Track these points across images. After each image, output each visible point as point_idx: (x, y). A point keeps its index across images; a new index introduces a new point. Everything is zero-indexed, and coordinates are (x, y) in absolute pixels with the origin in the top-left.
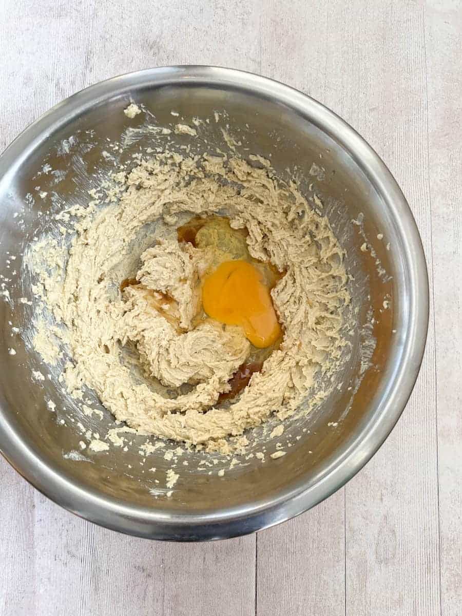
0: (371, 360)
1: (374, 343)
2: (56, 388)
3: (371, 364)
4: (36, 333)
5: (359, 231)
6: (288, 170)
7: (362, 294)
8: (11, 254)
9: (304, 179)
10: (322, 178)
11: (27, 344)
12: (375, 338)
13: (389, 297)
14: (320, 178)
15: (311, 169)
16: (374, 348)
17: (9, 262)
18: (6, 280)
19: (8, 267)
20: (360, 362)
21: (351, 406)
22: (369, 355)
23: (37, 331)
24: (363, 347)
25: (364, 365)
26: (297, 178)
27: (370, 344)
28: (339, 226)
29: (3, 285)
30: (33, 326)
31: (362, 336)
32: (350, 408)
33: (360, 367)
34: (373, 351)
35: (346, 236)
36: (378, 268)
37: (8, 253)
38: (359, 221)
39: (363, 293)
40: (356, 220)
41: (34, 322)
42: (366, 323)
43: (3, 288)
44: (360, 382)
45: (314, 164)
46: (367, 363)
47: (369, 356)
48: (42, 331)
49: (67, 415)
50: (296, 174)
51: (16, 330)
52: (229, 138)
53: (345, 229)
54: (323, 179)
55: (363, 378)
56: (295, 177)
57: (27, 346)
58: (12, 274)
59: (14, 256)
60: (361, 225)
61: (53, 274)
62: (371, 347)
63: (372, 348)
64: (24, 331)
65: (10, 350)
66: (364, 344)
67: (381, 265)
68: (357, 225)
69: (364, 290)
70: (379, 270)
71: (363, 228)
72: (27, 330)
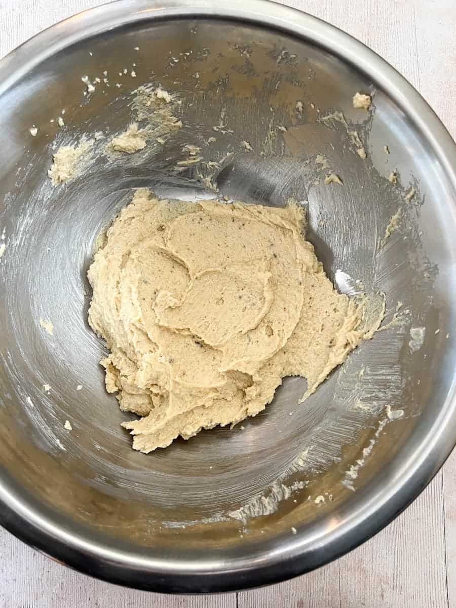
0: (250, 518)
1: (270, 511)
2: (28, 200)
3: (245, 521)
4: (73, 146)
5: (381, 421)
6: (400, 304)
7: (315, 463)
8: (135, 69)
9: (400, 327)
10: (414, 346)
11: (55, 143)
12: (276, 508)
13: (331, 499)
14: (412, 344)
15: (417, 329)
16: (264, 514)
17: (126, 71)
18: (105, 80)
19: (121, 74)
20: (241, 507)
21: (186, 526)
22: (254, 513)
23: (77, 146)
24: (260, 498)
25: (240, 513)
26: (397, 319)
27: (267, 505)
28: (374, 395)
29: (98, 80)
30: (78, 139)
31: (270, 491)
32: (184, 527)
33: (235, 509)
34: (261, 514)
35: (368, 408)
36: (354, 466)
37: (134, 65)
38: (393, 414)
39: (318, 464)
40: (391, 410)
41: (84, 137)
42: (287, 487)
43: (94, 82)
44: (219, 520)
45: (424, 328)
46: (244, 515)
47: (252, 513)
48: (79, 151)
49: (5, 228)
50: (400, 316)
51: (61, 122)
52: (395, 223)
53: (375, 403)
54: (413, 349)
55: (225, 521)
56: (397, 317)
57: (53, 144)
58: (116, 84)
59: (136, 74)
60: (389, 419)
61: (146, 128)
62: (264, 509)
63: (263, 512)
64: (66, 132)
65: (33, 127)
66: (263, 498)
67: (359, 468)
68: (386, 415)
69: (322, 463)
70: (352, 468)
71: (387, 424)
72: (70, 135)
